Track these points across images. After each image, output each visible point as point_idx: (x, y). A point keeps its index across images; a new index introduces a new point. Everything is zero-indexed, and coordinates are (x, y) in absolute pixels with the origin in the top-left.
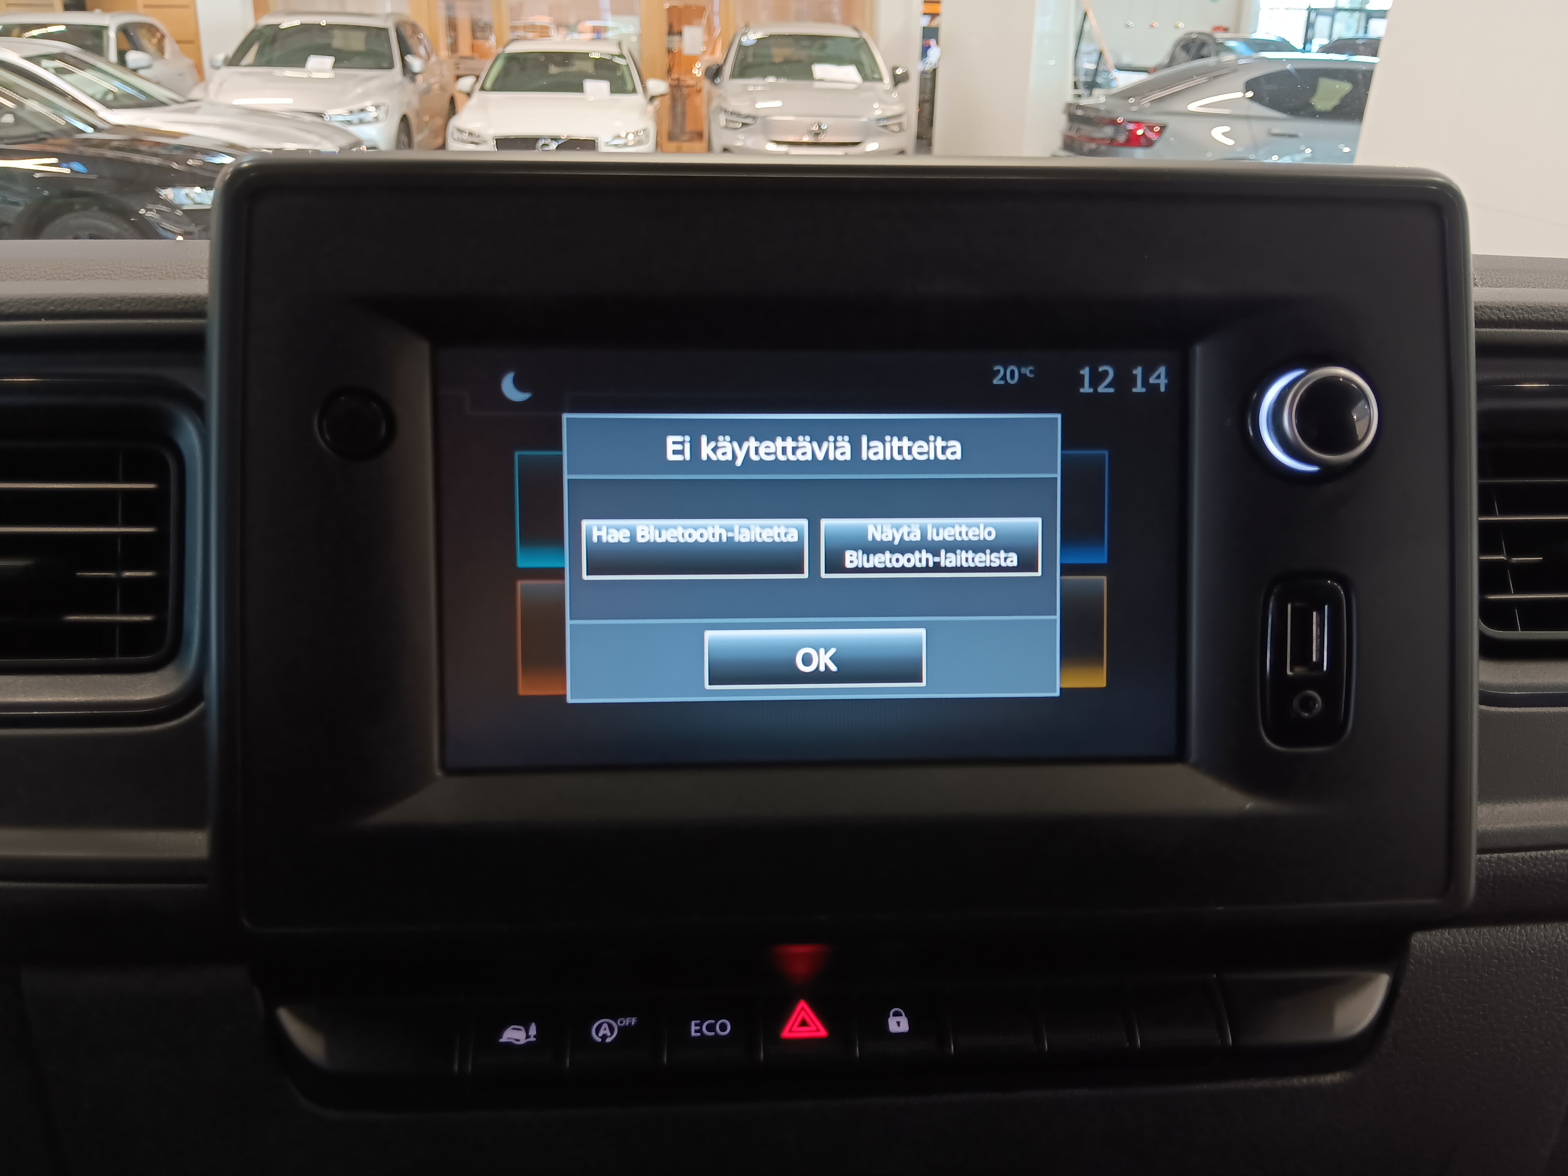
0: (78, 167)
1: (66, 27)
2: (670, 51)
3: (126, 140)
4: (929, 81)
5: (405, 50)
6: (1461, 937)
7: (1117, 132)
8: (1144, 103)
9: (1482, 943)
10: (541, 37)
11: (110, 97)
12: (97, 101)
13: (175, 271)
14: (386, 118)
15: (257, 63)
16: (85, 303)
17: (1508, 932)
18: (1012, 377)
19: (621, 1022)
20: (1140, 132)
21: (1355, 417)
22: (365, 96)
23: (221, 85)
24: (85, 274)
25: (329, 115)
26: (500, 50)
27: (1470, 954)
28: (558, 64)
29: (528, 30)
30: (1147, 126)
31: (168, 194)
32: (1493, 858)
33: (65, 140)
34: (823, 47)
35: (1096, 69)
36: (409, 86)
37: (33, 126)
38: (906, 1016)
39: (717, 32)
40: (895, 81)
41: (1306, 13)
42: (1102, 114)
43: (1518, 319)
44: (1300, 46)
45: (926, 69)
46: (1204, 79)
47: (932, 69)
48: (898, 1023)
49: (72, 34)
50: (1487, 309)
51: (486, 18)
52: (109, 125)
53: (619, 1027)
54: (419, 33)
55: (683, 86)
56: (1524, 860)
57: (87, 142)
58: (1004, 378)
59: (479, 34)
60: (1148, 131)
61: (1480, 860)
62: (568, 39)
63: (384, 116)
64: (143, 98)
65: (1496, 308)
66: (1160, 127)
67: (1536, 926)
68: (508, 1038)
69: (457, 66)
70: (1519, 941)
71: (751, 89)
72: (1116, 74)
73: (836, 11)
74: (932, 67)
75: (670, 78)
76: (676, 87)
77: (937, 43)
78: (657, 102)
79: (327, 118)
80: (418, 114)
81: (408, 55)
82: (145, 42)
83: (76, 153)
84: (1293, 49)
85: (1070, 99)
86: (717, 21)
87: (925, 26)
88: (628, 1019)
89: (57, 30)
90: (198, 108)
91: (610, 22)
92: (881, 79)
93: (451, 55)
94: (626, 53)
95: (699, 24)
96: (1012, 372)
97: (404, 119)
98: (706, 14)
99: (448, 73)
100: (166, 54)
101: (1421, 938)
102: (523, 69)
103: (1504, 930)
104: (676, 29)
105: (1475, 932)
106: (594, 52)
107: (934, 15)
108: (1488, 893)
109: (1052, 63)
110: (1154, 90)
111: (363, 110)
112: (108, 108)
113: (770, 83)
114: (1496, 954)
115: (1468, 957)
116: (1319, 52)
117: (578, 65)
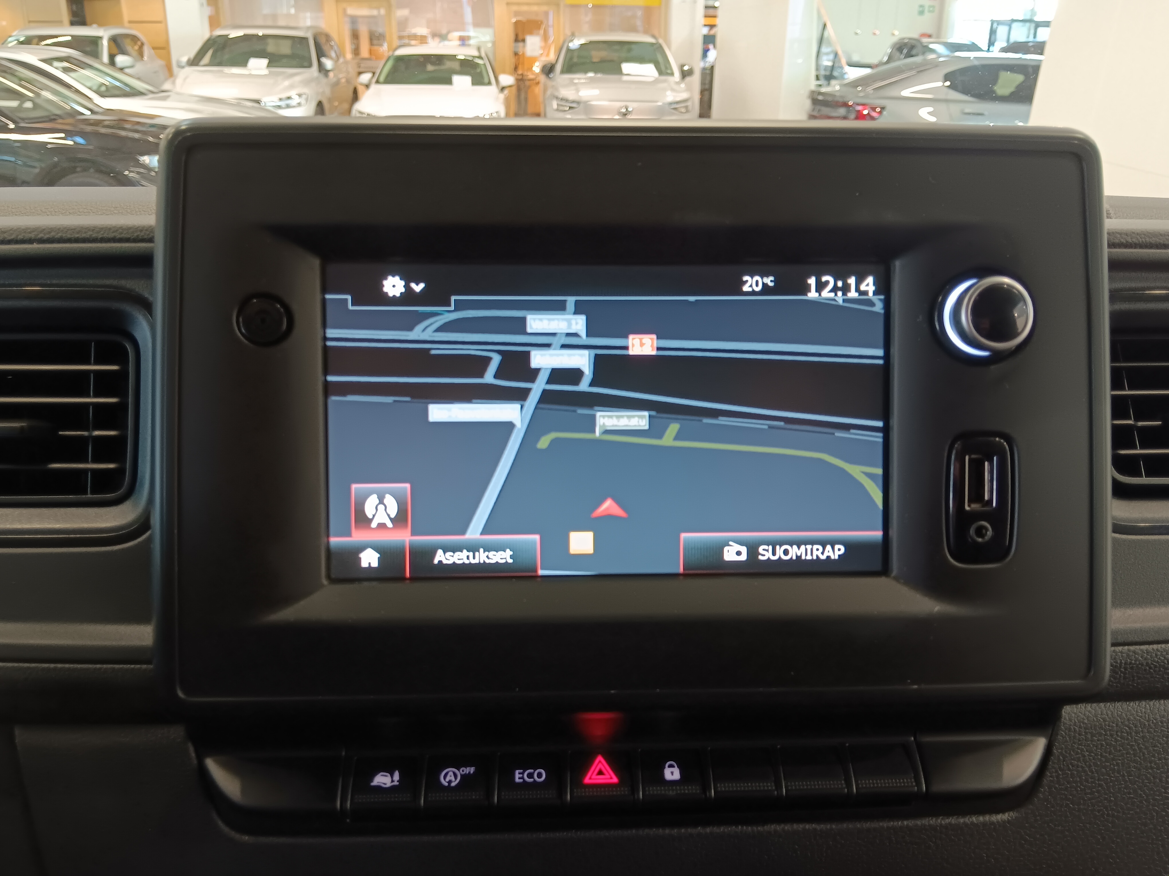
0: (80, 140)
1: (72, 38)
2: (516, 54)
3: (115, 120)
4: (708, 75)
5: (321, 54)
6: (1100, 710)
7: (848, 112)
8: (869, 90)
9: (1116, 714)
10: (421, 43)
11: (103, 89)
12: (94, 91)
13: (137, 210)
14: (307, 103)
15: (211, 64)
16: (67, 232)
17: (1136, 707)
18: (757, 285)
19: (463, 771)
20: (865, 112)
21: (1016, 315)
22: (292, 87)
23: (184, 80)
24: (70, 212)
25: (265, 102)
26: (391, 53)
27: (1107, 723)
28: (433, 64)
29: (412, 38)
30: (871, 108)
31: (145, 160)
32: (1124, 649)
33: (70, 120)
34: (629, 50)
35: (833, 65)
36: (324, 80)
37: (47, 110)
38: (678, 767)
39: (552, 39)
40: (682, 74)
41: (990, 23)
42: (836, 99)
43: (1141, 242)
44: (986, 49)
45: (706, 66)
46: (913, 72)
47: (711, 66)
48: (672, 773)
49: (76, 43)
50: (1117, 235)
51: (380, 30)
52: (103, 109)
53: (461, 775)
54: (330, 41)
55: (526, 80)
56: (1148, 652)
57: (86, 122)
58: (751, 286)
59: (375, 42)
60: (871, 111)
61: (1114, 651)
62: (441, 45)
63: (305, 102)
64: (128, 89)
65: (1124, 234)
66: (881, 108)
67: (1157, 702)
68: (378, 782)
69: (359, 65)
70: (1145, 712)
71: (576, 81)
72: (847, 69)
73: (639, 23)
74: (711, 64)
75: (516, 74)
76: (521, 81)
77: (714, 47)
78: (506, 92)
79: (262, 104)
80: (330, 100)
81: (323, 58)
82: (129, 48)
83: (79, 130)
84: (979, 49)
85: (813, 88)
86: (551, 31)
87: (705, 34)
88: (468, 768)
89: (65, 40)
90: (168, 97)
91: (471, 32)
92: (672, 74)
93: (354, 57)
94: (483, 55)
95: (538, 34)
96: (757, 282)
97: (320, 103)
98: (543, 27)
99: (352, 70)
100: (145, 57)
101: (1070, 711)
102: (407, 67)
103: (1133, 705)
104: (520, 37)
105: (1111, 706)
106: (460, 55)
107: (712, 26)
108: (1120, 676)
109: (800, 61)
110: (876, 81)
111: (289, 98)
112: (102, 97)
113: (591, 77)
114: (1127, 723)
115: (1105, 725)
116: (999, 52)
117: (448, 64)
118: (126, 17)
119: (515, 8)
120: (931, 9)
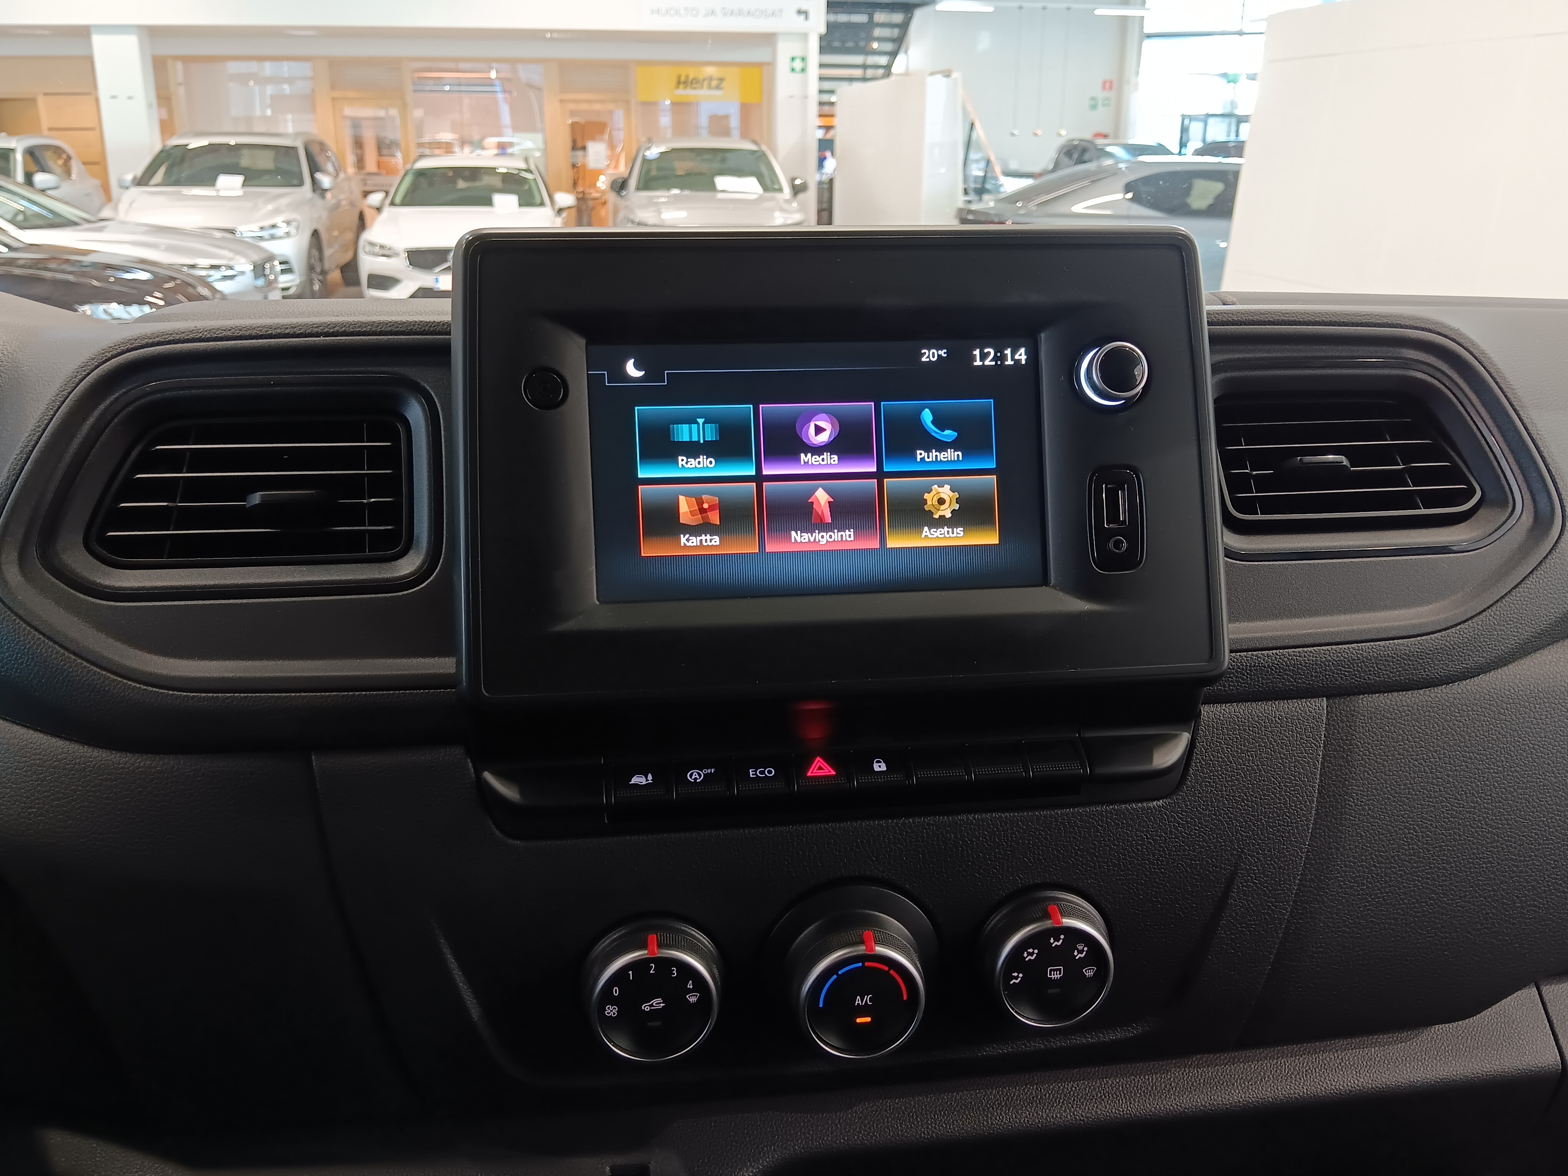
2: (574, 166)
3: (41, 259)
4: (826, 190)
5: (314, 168)
8: (1031, 206)
10: (447, 152)
11: (20, 218)
12: (12, 223)
14: (297, 234)
15: (166, 183)
18: (933, 356)
19: (705, 771)
21: (1134, 371)
22: (277, 212)
23: (131, 204)
25: (240, 232)
26: (408, 166)
27: (1240, 719)
28: (465, 179)
29: (434, 147)
31: (87, 310)
34: (724, 160)
35: (985, 175)
36: (319, 202)
38: (884, 762)
39: (621, 146)
40: (794, 190)
41: (1181, 118)
42: (991, 218)
44: (1177, 151)
45: (823, 179)
46: (1086, 183)
47: (829, 179)
48: (880, 766)
51: (391, 136)
52: (20, 244)
53: (704, 774)
54: (327, 152)
55: (588, 199)
58: (928, 357)
59: (385, 152)
62: (474, 155)
63: (295, 231)
64: (53, 218)
68: (635, 782)
69: (365, 183)
71: (657, 200)
72: (1003, 180)
73: (734, 127)
74: (829, 177)
75: (575, 192)
76: (582, 199)
77: (833, 154)
78: (564, 214)
79: (238, 234)
80: (330, 229)
81: (317, 173)
82: (51, 164)
84: (1168, 152)
85: (961, 204)
86: (620, 135)
87: (821, 138)
88: (709, 769)
90: (108, 227)
91: (512, 138)
92: (780, 190)
93: (357, 171)
94: (532, 167)
95: (602, 140)
96: (933, 353)
97: (315, 234)
98: (608, 130)
99: (357, 190)
100: (73, 175)
101: (1207, 710)
102: (431, 184)
104: (579, 144)
106: (501, 167)
107: (828, 128)
108: (1247, 677)
109: (943, 171)
110: (1040, 194)
111: (274, 226)
112: (20, 229)
113: (675, 195)
114: (1257, 719)
115: (1238, 721)
116: (1192, 155)
117: (486, 180)
118: (45, 124)
119: (572, 106)
120: (1106, 102)
